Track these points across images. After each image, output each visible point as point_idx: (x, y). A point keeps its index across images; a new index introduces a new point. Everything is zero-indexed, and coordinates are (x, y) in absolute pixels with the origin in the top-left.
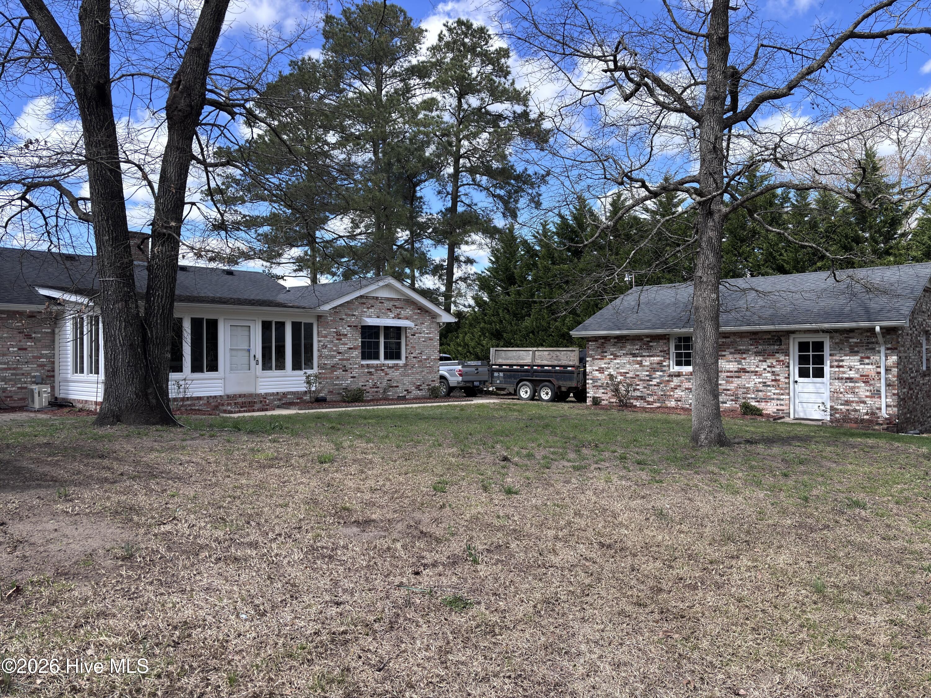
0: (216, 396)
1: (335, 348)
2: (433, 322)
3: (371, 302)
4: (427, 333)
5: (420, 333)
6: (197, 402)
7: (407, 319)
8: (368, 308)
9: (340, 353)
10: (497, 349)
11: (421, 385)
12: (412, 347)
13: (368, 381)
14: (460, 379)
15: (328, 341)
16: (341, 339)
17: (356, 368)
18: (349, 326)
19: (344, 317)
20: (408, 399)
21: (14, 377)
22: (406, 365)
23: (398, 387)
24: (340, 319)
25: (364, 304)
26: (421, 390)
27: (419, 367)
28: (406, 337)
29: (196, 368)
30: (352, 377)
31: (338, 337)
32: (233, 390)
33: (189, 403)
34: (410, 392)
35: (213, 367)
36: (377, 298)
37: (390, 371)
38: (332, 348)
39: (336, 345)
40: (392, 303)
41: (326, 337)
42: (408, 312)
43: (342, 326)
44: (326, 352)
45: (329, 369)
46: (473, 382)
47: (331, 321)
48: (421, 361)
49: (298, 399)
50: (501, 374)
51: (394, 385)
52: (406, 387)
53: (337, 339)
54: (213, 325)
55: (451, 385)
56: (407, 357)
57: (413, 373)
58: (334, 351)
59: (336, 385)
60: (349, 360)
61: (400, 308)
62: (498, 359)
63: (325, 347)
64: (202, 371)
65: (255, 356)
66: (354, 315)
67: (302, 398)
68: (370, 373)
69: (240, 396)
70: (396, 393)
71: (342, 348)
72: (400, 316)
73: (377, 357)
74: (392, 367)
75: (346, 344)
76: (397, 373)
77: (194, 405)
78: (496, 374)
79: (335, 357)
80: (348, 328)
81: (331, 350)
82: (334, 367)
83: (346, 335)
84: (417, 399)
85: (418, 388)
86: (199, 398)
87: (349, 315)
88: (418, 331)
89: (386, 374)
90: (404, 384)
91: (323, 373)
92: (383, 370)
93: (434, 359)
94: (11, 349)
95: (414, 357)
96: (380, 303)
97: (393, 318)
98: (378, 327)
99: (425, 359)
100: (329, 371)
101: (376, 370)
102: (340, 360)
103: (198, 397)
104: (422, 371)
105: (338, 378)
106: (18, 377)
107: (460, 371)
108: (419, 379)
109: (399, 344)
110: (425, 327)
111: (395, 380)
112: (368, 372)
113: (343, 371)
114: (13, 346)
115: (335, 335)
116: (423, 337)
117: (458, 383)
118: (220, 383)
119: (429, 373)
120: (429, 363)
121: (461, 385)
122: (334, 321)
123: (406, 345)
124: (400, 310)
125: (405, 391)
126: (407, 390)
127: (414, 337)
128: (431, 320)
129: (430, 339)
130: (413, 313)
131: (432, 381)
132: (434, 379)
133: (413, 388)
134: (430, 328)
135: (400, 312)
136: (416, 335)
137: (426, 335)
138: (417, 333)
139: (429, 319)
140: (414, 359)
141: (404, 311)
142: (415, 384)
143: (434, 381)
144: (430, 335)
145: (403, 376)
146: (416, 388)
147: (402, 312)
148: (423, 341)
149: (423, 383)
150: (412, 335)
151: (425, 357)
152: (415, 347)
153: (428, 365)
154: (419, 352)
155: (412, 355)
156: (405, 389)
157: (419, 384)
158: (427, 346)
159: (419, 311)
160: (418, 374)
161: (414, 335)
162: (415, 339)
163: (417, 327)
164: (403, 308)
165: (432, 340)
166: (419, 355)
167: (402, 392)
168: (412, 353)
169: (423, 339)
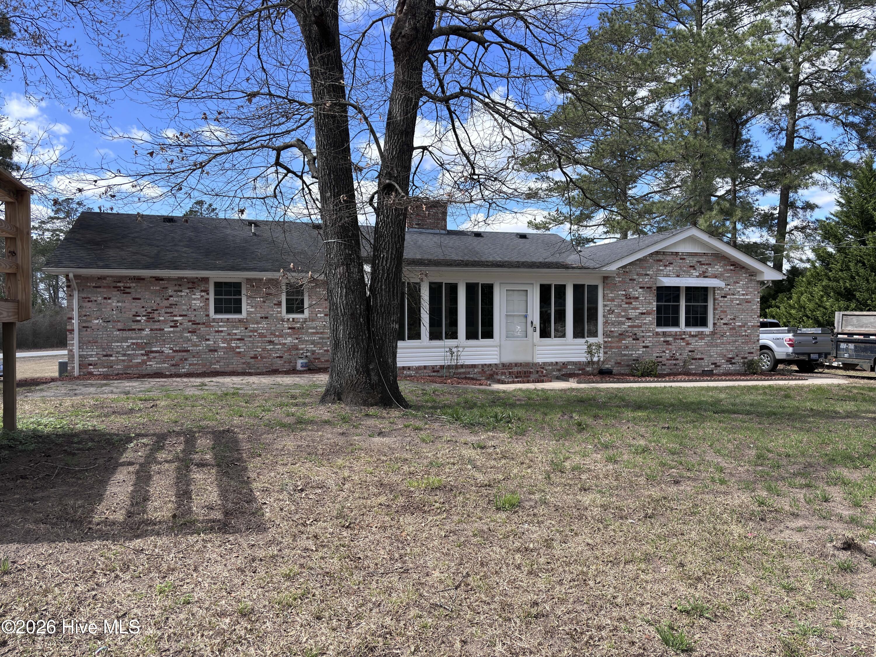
0: (490, 365)
1: (623, 314)
2: (751, 280)
3: (670, 258)
4: (743, 295)
5: (733, 295)
6: (471, 370)
7: (716, 277)
8: (666, 266)
9: (630, 319)
10: (846, 313)
11: (733, 358)
12: (722, 311)
13: (664, 352)
14: (790, 350)
15: (615, 306)
16: (631, 303)
17: (649, 337)
18: (641, 288)
19: (635, 277)
20: (716, 375)
21: (321, 341)
22: (713, 333)
23: (702, 359)
24: (631, 280)
25: (661, 261)
26: (734, 363)
27: (731, 336)
28: (715, 299)
29: (471, 335)
30: (644, 347)
31: (628, 301)
32: (509, 358)
33: (463, 370)
34: (719, 366)
35: (488, 334)
36: (677, 253)
37: (692, 340)
38: (620, 313)
39: (625, 310)
40: (696, 259)
41: (613, 300)
42: (718, 268)
43: (633, 288)
44: (612, 318)
45: (617, 337)
46: (809, 354)
47: (620, 282)
48: (734, 329)
49: (579, 370)
50: (851, 346)
51: (698, 357)
52: (713, 360)
53: (627, 303)
54: (488, 290)
55: (778, 357)
56: (714, 324)
57: (722, 343)
58: (623, 316)
59: (625, 355)
60: (641, 327)
61: (707, 264)
62: (846, 326)
63: (611, 312)
64: (477, 338)
65: (532, 323)
66: (648, 275)
67: (584, 369)
68: (667, 342)
69: (516, 365)
70: (701, 366)
71: (632, 313)
72: (706, 274)
73: (676, 323)
74: (695, 336)
75: (638, 309)
76: (702, 343)
77: (469, 373)
78: (843, 346)
79: (624, 323)
80: (640, 290)
81: (619, 315)
82: (622, 335)
83: (637, 298)
84: (728, 375)
85: (730, 361)
86: (474, 366)
87: (642, 275)
88: (730, 292)
89: (688, 344)
90: (711, 356)
91: (609, 342)
92: (683, 339)
93: (752, 326)
94: (319, 315)
95: (724, 324)
96: (681, 259)
97: (697, 277)
98: (677, 289)
99: (740, 326)
100: (617, 339)
101: (675, 339)
102: (629, 326)
103: (472, 365)
104: (736, 341)
105: (627, 347)
106: (324, 341)
107: (790, 340)
108: (731, 351)
109: (706, 308)
110: (740, 287)
111: (699, 351)
112: (664, 342)
113: (634, 339)
114: (320, 312)
115: (624, 298)
116: (737, 299)
117: (788, 355)
118: (495, 351)
119: (746, 343)
120: (745, 331)
121: (791, 358)
122: (623, 282)
123: (715, 309)
124: (706, 267)
125: (712, 364)
126: (715, 364)
127: (726, 299)
128: (750, 278)
129: (747, 302)
130: (725, 270)
131: (749, 353)
132: (752, 351)
133: (723, 361)
134: (748, 288)
135: (707, 269)
136: (728, 297)
137: (742, 297)
138: (729, 295)
139: (746, 277)
140: (725, 326)
141: (712, 268)
142: (725, 356)
143: (752, 353)
144: (747, 297)
145: (710, 346)
146: (727, 361)
147: (710, 269)
148: (738, 304)
149: (737, 356)
150: (722, 297)
151: (740, 324)
152: (726, 312)
153: (744, 334)
154: (732, 317)
155: (722, 321)
156: (713, 362)
157: (731, 356)
158: (743, 310)
159: (732, 267)
160: (729, 344)
161: (726, 297)
162: (726, 302)
163: (729, 287)
164: (710, 264)
165: (750, 302)
166: (731, 322)
167: (708, 366)
168: (722, 319)
169: (738, 302)
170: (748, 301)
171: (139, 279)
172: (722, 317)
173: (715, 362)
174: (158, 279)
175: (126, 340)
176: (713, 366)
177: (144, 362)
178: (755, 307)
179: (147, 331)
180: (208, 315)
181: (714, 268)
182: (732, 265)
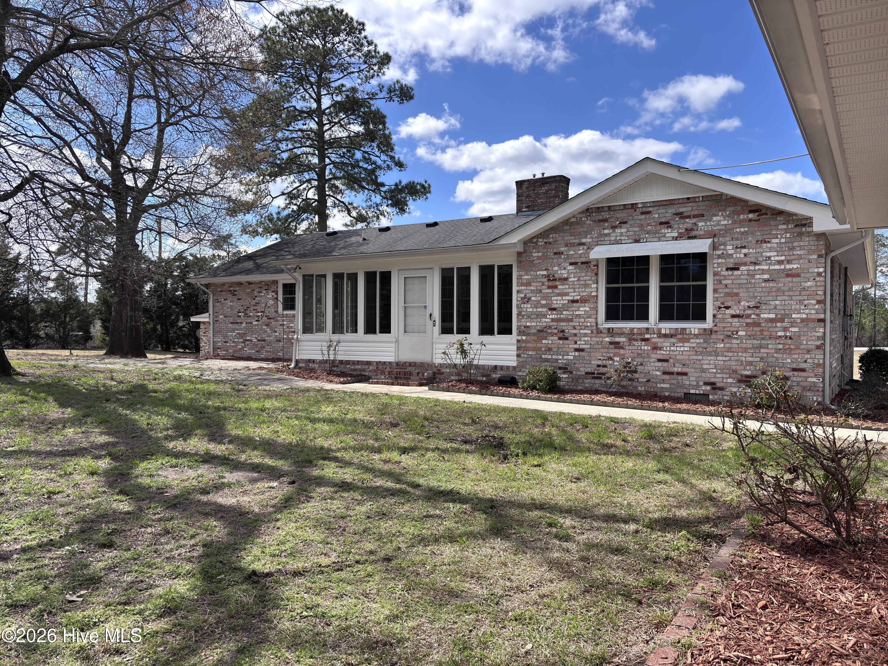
0: (385, 362)
1: (544, 302)
2: (800, 234)
3: (622, 215)
4: (780, 262)
5: (755, 264)
6: (367, 367)
7: (714, 236)
8: (614, 227)
9: (555, 309)
11: (754, 377)
12: (727, 294)
13: (610, 359)
15: (532, 291)
16: (556, 287)
17: (585, 335)
18: (571, 264)
19: (562, 249)
20: (711, 403)
23: (686, 374)
24: (556, 254)
25: (606, 220)
27: (750, 337)
28: (718, 274)
29: (370, 329)
30: (576, 350)
31: (551, 284)
32: (406, 356)
33: (359, 367)
34: (721, 389)
35: (386, 328)
36: (634, 206)
37: (666, 343)
38: (539, 302)
39: (546, 297)
40: (672, 210)
41: (528, 284)
42: (720, 220)
43: (559, 265)
44: (528, 308)
45: (534, 334)
47: (539, 258)
48: (756, 324)
49: (483, 376)
51: (675, 370)
52: (707, 377)
53: (549, 287)
54: (386, 279)
56: (714, 316)
57: (729, 350)
58: (543, 306)
59: (547, 360)
60: (571, 320)
61: (695, 216)
63: (526, 300)
64: (375, 333)
65: (431, 315)
66: (583, 244)
67: (489, 375)
68: (617, 345)
69: (410, 364)
70: (683, 386)
71: (558, 301)
72: (694, 233)
73: (644, 316)
74: (672, 336)
75: (566, 294)
76: (686, 347)
77: (364, 370)
79: (545, 316)
80: (571, 267)
81: (538, 304)
82: (542, 332)
83: (566, 279)
85: (746, 380)
86: (369, 363)
87: (573, 245)
88: (748, 260)
89: (655, 348)
90: (703, 371)
91: (523, 341)
92: (647, 340)
93: (803, 320)
95: (733, 316)
96: (643, 213)
97: (676, 239)
98: (645, 260)
99: (771, 320)
100: (535, 338)
101: (630, 340)
102: (553, 320)
104: (761, 347)
105: (550, 349)
108: (751, 363)
109: (704, 289)
110: (771, 250)
111: (678, 361)
112: (611, 343)
113: (560, 339)
115: (545, 280)
116: (763, 272)
118: (392, 347)
119: (786, 351)
120: (785, 329)
122: (544, 257)
123: (714, 291)
124: (694, 220)
125: (706, 384)
126: (712, 384)
127: (736, 273)
128: (798, 230)
129: (788, 276)
130: (734, 222)
131: (794, 370)
132: (803, 366)
133: (730, 380)
134: (793, 249)
135: (695, 224)
136: (743, 268)
137: (777, 267)
138: (745, 264)
139: (786, 231)
140: (736, 320)
141: (705, 221)
142: (735, 371)
143: (803, 370)
144: (788, 267)
145: (701, 353)
146: (740, 381)
147: (700, 224)
148: (766, 281)
149: (764, 373)
150: (727, 269)
151: (773, 316)
152: (737, 294)
153: (780, 334)
154: (752, 304)
155: (727, 312)
156: (707, 380)
157: (748, 373)
158: (778, 290)
159: (751, 216)
160: (745, 350)
161: (738, 269)
162: (738, 277)
163: (745, 251)
164: (703, 215)
165: (798, 275)
166: (749, 312)
167: (697, 386)
168: (727, 308)
169: (766, 276)
170: (790, 274)
171: (240, 284)
172: (726, 304)
173: (713, 380)
174: (250, 283)
175: (233, 330)
176: (708, 388)
177: (242, 348)
178: (809, 284)
179: (244, 325)
180: (276, 312)
181: (711, 220)
182: (751, 212)
